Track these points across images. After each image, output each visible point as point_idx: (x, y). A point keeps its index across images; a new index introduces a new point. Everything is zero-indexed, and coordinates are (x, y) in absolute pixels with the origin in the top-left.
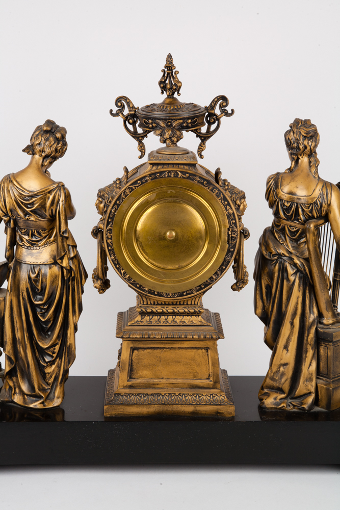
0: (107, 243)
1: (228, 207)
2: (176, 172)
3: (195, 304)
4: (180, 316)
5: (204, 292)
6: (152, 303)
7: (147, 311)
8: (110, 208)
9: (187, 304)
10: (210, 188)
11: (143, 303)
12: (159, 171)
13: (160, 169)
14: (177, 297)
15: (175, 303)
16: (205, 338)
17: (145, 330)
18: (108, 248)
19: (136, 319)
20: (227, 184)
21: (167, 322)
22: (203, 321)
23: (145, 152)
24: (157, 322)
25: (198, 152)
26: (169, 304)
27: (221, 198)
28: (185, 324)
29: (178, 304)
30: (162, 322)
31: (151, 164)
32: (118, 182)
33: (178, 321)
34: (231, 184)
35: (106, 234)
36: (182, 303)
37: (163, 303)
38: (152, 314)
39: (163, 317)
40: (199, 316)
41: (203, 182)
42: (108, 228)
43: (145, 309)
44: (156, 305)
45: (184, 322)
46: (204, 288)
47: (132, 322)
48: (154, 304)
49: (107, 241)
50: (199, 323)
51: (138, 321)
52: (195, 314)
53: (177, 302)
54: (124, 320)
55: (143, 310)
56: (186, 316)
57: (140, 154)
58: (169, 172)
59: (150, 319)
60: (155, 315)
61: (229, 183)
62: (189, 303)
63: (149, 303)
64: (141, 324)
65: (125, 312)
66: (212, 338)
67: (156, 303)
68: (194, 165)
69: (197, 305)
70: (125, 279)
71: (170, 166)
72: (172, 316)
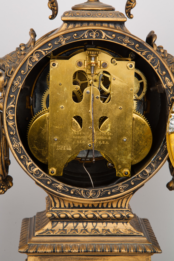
0: (8, 126)
1: (166, 78)
2: (98, 31)
3: (121, 207)
4: (103, 222)
5: (134, 192)
6: (67, 206)
7: (59, 217)
8: (12, 79)
9: (112, 207)
10: (144, 54)
11: (55, 205)
12: (76, 29)
13: (78, 28)
14: (99, 197)
15: (96, 206)
16: (136, 252)
17: (57, 242)
18: (9, 134)
19: (46, 228)
20: (162, 51)
21: (86, 230)
22: (132, 229)
23: (57, 11)
24: (73, 231)
25: (126, 9)
26: (88, 207)
27: (158, 66)
28: (110, 234)
29: (100, 206)
30: (79, 231)
31: (65, 21)
32: (22, 49)
33: (100, 230)
34: (168, 52)
35: (7, 115)
36: (105, 206)
37: (81, 206)
38: (67, 219)
39: (80, 225)
40: (127, 222)
41: (135, 45)
42: (9, 107)
43: (57, 214)
44: (72, 208)
45: (108, 230)
46: (134, 185)
47: (41, 231)
48: (69, 207)
49: (7, 123)
50: (128, 233)
51: (47, 230)
52: (122, 219)
53: (99, 204)
54: (30, 228)
55: (55, 215)
56: (110, 222)
57: (51, 13)
58: (90, 31)
59: (64, 227)
60: (71, 222)
61: (165, 51)
62: (114, 206)
63: (63, 206)
64: (52, 234)
65: (31, 218)
66: (146, 252)
67: (72, 206)
68: (122, 23)
69: (125, 208)
70: (32, 174)
71: (90, 24)
72: (92, 222)
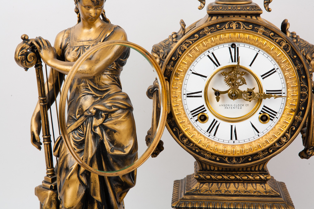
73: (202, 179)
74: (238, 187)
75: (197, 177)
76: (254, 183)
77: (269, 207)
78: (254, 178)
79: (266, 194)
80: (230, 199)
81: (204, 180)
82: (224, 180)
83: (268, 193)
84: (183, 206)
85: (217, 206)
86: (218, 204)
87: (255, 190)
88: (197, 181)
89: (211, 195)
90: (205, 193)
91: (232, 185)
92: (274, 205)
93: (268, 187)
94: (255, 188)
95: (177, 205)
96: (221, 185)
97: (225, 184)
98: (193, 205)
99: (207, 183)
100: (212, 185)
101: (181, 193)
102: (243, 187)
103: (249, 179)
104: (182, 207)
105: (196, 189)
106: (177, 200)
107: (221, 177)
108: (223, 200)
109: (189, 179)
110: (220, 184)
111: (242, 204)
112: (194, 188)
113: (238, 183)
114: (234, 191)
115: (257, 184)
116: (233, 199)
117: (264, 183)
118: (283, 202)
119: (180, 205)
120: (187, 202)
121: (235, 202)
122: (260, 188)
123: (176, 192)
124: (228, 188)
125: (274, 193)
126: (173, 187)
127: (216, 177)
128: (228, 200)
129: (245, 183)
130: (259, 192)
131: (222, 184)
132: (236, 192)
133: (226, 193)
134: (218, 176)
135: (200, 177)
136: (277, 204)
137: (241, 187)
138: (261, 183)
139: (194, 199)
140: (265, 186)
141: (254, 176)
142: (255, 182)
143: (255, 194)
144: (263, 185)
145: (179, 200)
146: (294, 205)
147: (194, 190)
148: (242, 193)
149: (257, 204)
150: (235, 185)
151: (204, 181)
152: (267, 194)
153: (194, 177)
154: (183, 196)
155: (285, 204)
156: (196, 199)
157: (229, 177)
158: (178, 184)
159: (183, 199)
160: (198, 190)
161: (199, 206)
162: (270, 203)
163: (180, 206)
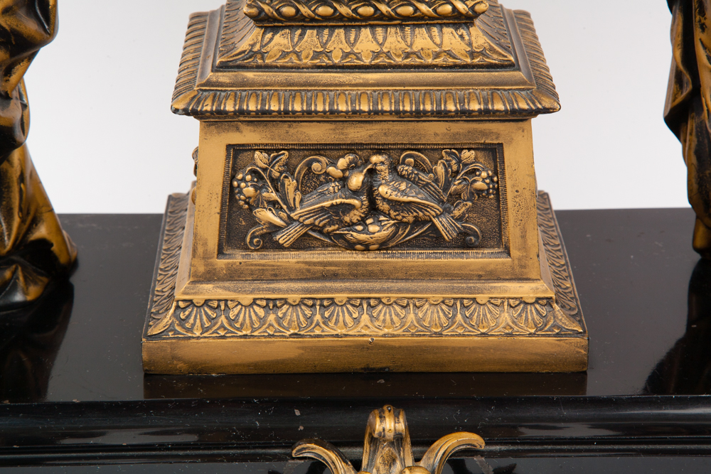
73: (269, 18)
74: (385, 39)
75: (254, 11)
76: (434, 25)
77: (480, 104)
78: (435, 10)
79: (473, 59)
80: (358, 81)
81: (275, 20)
82: (341, 18)
83: (477, 57)
84: (209, 108)
85: (316, 105)
86: (320, 99)
87: (438, 49)
88: (252, 23)
89: (297, 68)
90: (281, 63)
91: (366, 32)
92: (495, 95)
93: (478, 36)
94: (438, 40)
95: (189, 104)
96: (330, 35)
97: (342, 31)
98: (242, 102)
99: (288, 31)
100: (302, 35)
101: (205, 61)
102: (400, 39)
103: (418, 14)
104: (206, 111)
105: (251, 51)
106: (191, 88)
107: (329, 11)
108: (336, 85)
109: (231, 14)
110: (326, 31)
111: (397, 94)
112: (244, 46)
113: (386, 26)
114: (373, 52)
115: (446, 30)
116: (367, 80)
117: (465, 24)
118: (524, 83)
119: (198, 103)
120: (223, 94)
121: (375, 91)
122: (454, 41)
123: (189, 57)
124: (353, 45)
125: (495, 56)
126: (184, 38)
127: (314, 11)
128: (353, 82)
129: (408, 25)
130: (449, 53)
131: (334, 31)
132: (377, 55)
133: (346, 62)
134: (321, 5)
135: (261, 10)
136: (505, 90)
137: (394, 41)
138: (456, 26)
139: (244, 84)
140: (469, 35)
141: (434, 3)
142: (440, 21)
143: (439, 61)
144: (462, 31)
145: (196, 89)
146: (557, 90)
147: (244, 52)
148: (397, 59)
149: (444, 92)
150: (373, 34)
151: (276, 24)
152: (476, 61)
153: (245, 9)
154: (209, 74)
155: (528, 89)
156: (252, 84)
157: (355, 11)
158: (199, 26)
159: (208, 83)
160: (259, 52)
161: (259, 107)
162: (483, 90)
163: (199, 109)
